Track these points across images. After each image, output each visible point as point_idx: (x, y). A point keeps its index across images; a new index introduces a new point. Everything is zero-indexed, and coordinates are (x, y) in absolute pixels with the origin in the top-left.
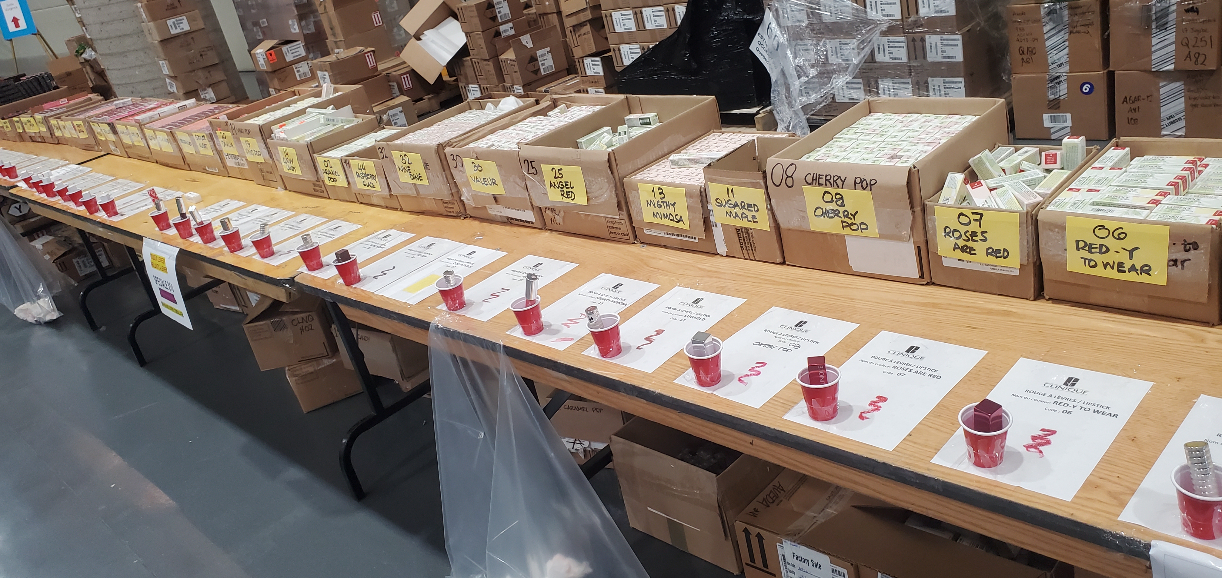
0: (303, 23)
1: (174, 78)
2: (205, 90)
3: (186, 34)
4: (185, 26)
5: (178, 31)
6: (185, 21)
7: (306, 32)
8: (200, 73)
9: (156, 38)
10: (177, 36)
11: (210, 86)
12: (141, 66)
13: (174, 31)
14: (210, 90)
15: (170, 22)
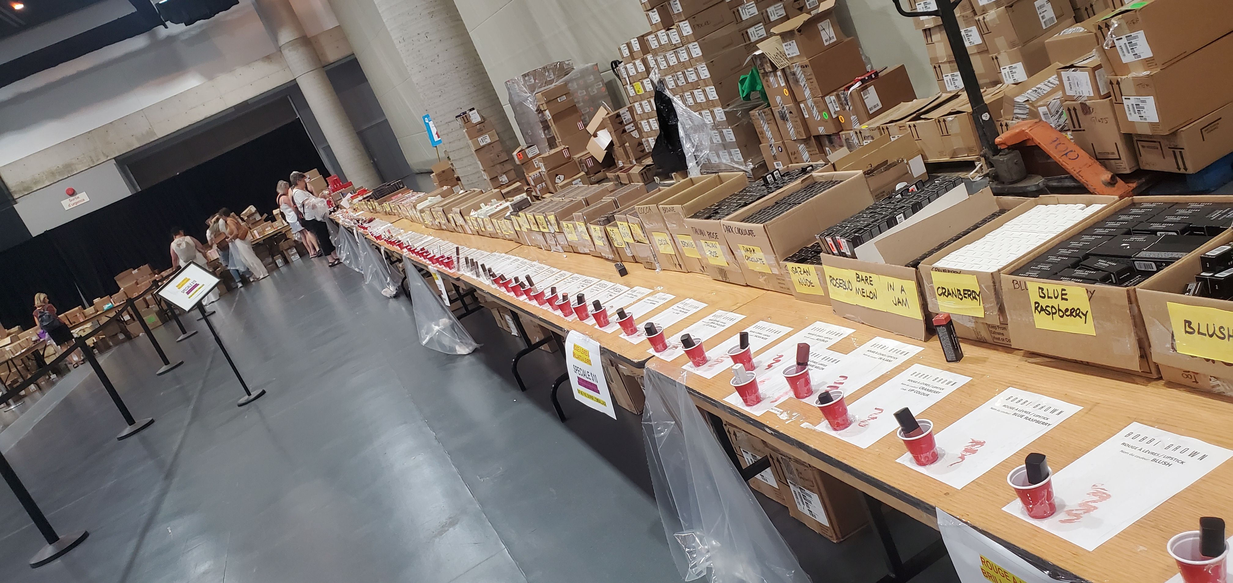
0: (546, 132)
1: (484, 171)
2: (501, 176)
3: (489, 144)
4: (488, 140)
5: (485, 143)
6: (488, 137)
7: (548, 137)
8: (498, 166)
9: (473, 150)
10: (484, 147)
11: (504, 173)
12: (470, 165)
13: (482, 144)
14: (504, 176)
15: (479, 139)
